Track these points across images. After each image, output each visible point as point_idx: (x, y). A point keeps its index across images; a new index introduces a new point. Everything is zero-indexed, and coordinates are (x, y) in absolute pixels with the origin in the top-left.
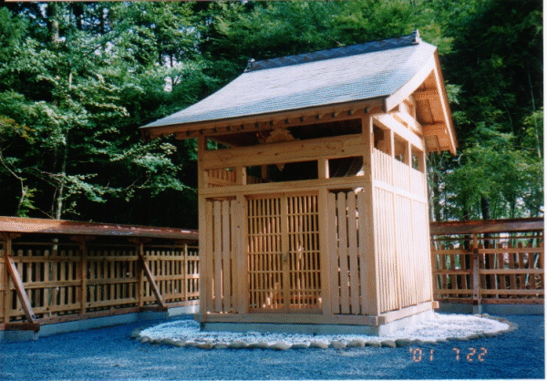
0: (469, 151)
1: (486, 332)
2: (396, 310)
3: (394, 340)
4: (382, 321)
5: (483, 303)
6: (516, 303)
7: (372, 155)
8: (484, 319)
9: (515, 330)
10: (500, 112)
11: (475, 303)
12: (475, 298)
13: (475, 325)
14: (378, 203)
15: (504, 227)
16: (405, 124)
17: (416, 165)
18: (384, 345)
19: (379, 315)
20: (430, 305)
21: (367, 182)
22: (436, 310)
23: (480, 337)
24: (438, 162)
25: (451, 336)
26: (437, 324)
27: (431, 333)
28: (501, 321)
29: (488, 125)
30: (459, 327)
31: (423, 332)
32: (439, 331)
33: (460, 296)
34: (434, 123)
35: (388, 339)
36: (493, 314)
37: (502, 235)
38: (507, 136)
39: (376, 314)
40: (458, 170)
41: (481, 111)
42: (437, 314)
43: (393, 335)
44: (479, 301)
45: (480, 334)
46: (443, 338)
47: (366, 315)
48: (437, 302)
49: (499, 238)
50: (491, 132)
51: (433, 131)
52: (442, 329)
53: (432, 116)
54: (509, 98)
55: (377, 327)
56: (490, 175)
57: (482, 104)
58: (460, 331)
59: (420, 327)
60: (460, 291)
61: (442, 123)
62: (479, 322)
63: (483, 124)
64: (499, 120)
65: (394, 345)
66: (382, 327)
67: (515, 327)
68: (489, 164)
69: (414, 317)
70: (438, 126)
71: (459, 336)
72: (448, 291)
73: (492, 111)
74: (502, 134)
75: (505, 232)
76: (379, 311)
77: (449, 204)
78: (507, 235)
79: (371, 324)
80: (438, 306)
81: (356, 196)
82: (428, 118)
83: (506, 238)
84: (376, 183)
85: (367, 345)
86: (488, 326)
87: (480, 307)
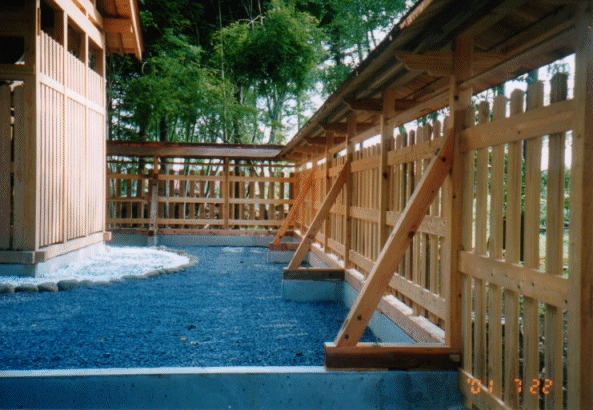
0: (154, 60)
1: (165, 267)
2: (60, 243)
3: (56, 281)
4: (41, 257)
5: (160, 234)
6: (193, 233)
7: (38, 38)
8: (161, 252)
9: (196, 264)
10: (188, 22)
11: (151, 234)
12: (151, 229)
13: (152, 259)
14: (43, 104)
15: (180, 151)
16: (83, 10)
17: (95, 65)
18: (42, 289)
19: (37, 249)
20: (99, 237)
21: (29, 74)
22: (108, 243)
23: (161, 274)
24: (118, 66)
25: (127, 274)
26: (108, 259)
27: (102, 270)
28: (179, 253)
29: (176, 34)
30: (134, 262)
31: (92, 270)
32: (111, 268)
33: (135, 225)
34: (118, 16)
35: (47, 280)
36: (171, 246)
37: (176, 160)
38: (196, 50)
39: (34, 249)
40: (141, 79)
41: (168, 17)
42: (109, 247)
43: (53, 274)
44: (155, 231)
45: (160, 269)
46: (118, 276)
47: (18, 250)
48: (110, 234)
49: (173, 163)
50: (179, 42)
51: (116, 26)
52: (116, 264)
53: (116, 8)
54: (197, 8)
55: (34, 266)
56: (176, 89)
57: (170, 10)
58: (135, 267)
59: (89, 262)
60: (135, 221)
61: (128, 18)
62: (156, 256)
63: (170, 31)
64: (186, 31)
65: (56, 288)
66: (40, 265)
67: (196, 260)
68: (175, 76)
69: (81, 251)
70: (123, 21)
71: (137, 273)
72: (121, 221)
73: (180, 19)
74: (191, 46)
75: (181, 157)
76: (37, 245)
77: (122, 124)
78: (183, 160)
79: (24, 262)
80: (110, 238)
81: (12, 94)
82: (110, 9)
83: (181, 163)
84: (41, 77)
85: (18, 290)
86: (166, 261)
87: (155, 238)
